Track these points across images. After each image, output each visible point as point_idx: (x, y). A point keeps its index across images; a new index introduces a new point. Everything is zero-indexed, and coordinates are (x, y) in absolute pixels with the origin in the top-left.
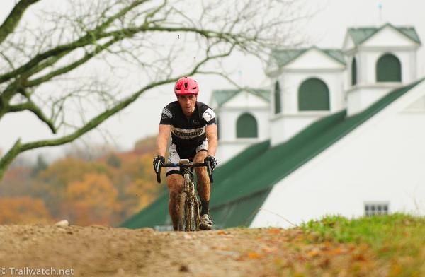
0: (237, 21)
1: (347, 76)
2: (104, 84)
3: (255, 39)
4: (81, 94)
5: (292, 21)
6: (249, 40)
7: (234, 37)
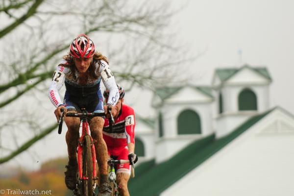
0: (136, 64)
1: (215, 107)
2: (32, 115)
3: (150, 78)
4: (15, 123)
5: (179, 63)
6: (145, 78)
7: (134, 77)
